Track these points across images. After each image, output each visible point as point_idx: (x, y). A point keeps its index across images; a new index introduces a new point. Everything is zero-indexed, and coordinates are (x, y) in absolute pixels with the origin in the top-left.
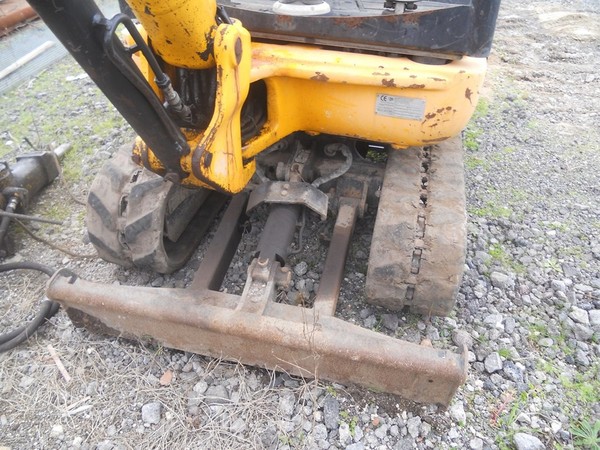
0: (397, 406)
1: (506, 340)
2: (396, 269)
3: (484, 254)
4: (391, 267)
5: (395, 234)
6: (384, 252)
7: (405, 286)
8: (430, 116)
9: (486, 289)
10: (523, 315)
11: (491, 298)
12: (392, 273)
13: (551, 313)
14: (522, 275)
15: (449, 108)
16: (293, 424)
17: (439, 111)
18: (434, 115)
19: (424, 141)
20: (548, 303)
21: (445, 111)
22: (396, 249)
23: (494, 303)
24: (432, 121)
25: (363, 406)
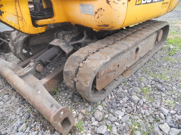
0: (48, 127)
1: (117, 124)
2: (69, 73)
3: (139, 89)
4: (68, 72)
5: (73, 59)
6: (68, 66)
7: (73, 82)
8: (96, 13)
9: (126, 101)
10: (136, 117)
11: (126, 105)
12: (68, 75)
13: (151, 121)
14: (150, 101)
15: (101, 9)
16: (15, 117)
17: (98, 10)
18: (97, 12)
19: (98, 26)
20: (153, 116)
21: (100, 10)
22: (72, 65)
23: (126, 108)
24: (97, 15)
25: (35, 121)
